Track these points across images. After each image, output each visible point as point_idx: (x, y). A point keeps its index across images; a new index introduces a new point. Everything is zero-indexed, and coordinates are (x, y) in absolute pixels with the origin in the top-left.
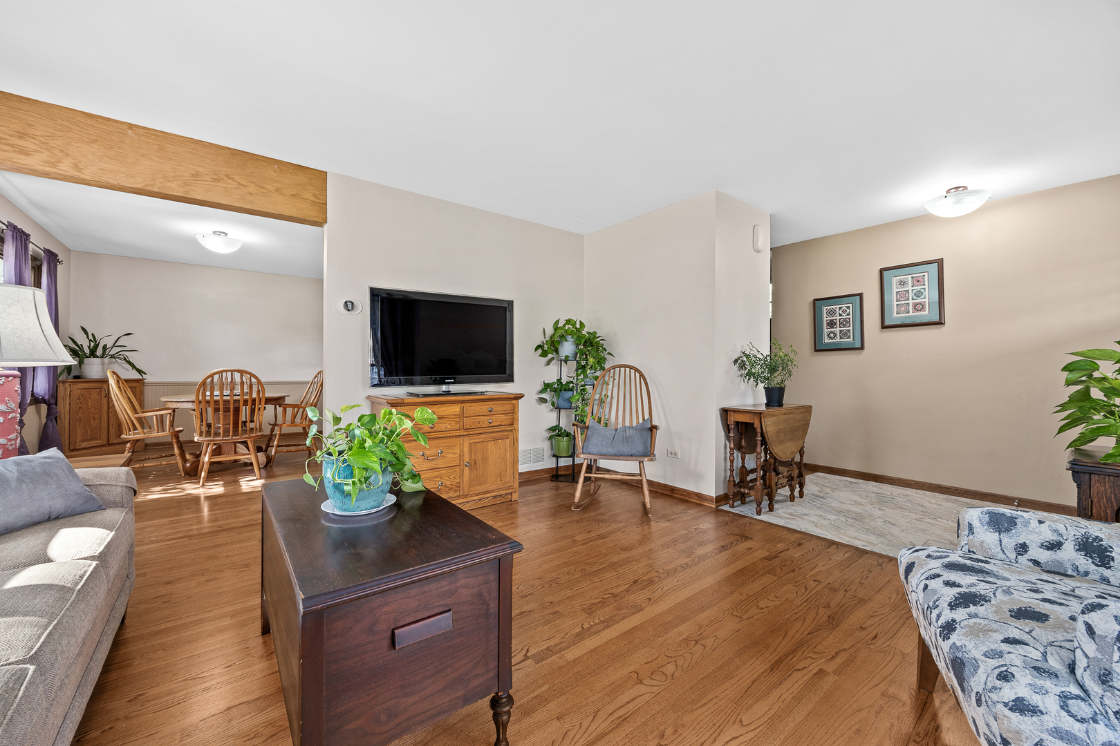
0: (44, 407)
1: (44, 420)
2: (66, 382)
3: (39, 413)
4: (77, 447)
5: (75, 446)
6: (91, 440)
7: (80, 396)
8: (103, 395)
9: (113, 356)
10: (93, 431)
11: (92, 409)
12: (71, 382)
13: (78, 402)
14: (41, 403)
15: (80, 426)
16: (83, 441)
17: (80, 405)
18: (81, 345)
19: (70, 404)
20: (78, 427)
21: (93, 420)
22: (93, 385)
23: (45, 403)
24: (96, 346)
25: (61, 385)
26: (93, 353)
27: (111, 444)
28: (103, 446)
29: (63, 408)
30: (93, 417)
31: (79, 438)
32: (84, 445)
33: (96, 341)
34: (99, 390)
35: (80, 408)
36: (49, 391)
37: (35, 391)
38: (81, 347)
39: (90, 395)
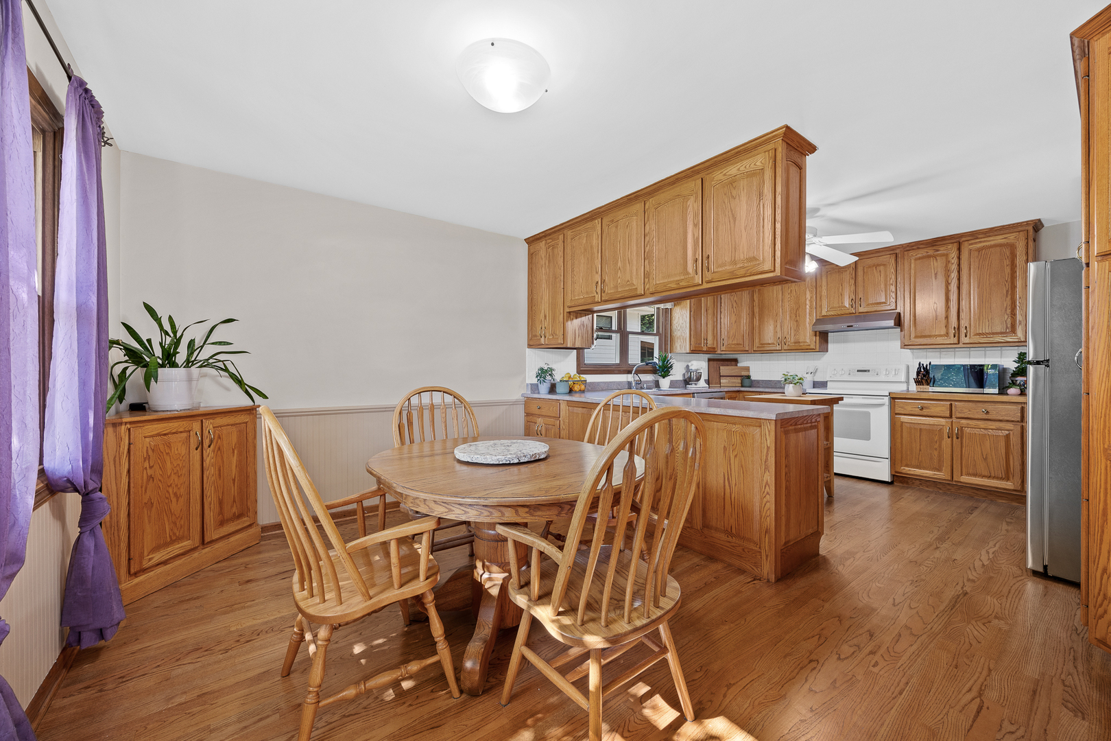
0: (73, 501)
1: (74, 532)
2: (121, 424)
3: (60, 515)
4: (146, 564)
5: (141, 563)
6: (172, 542)
7: (150, 452)
8: (193, 446)
9: (206, 364)
10: (175, 523)
11: (173, 476)
12: (131, 423)
13: (146, 465)
14: (64, 490)
15: (149, 517)
16: (156, 549)
17: (150, 472)
18: (149, 341)
19: (129, 471)
20: (146, 518)
21: (174, 500)
22: (174, 425)
23: (76, 490)
24: (177, 342)
25: (110, 430)
26: (169, 358)
27: (209, 543)
28: (194, 549)
29: (114, 483)
30: (175, 494)
31: (149, 542)
32: (158, 557)
33: (175, 332)
34: (185, 435)
35: (151, 478)
36: (84, 461)
37: (46, 465)
38: (147, 345)
39: (169, 447)
